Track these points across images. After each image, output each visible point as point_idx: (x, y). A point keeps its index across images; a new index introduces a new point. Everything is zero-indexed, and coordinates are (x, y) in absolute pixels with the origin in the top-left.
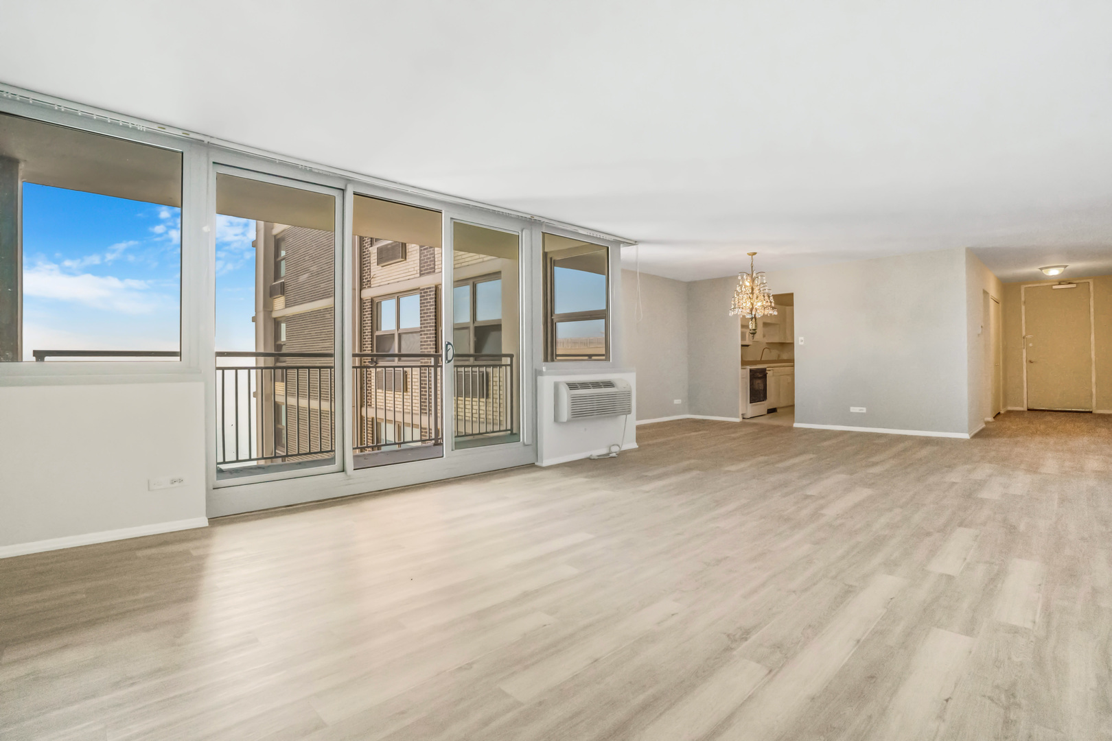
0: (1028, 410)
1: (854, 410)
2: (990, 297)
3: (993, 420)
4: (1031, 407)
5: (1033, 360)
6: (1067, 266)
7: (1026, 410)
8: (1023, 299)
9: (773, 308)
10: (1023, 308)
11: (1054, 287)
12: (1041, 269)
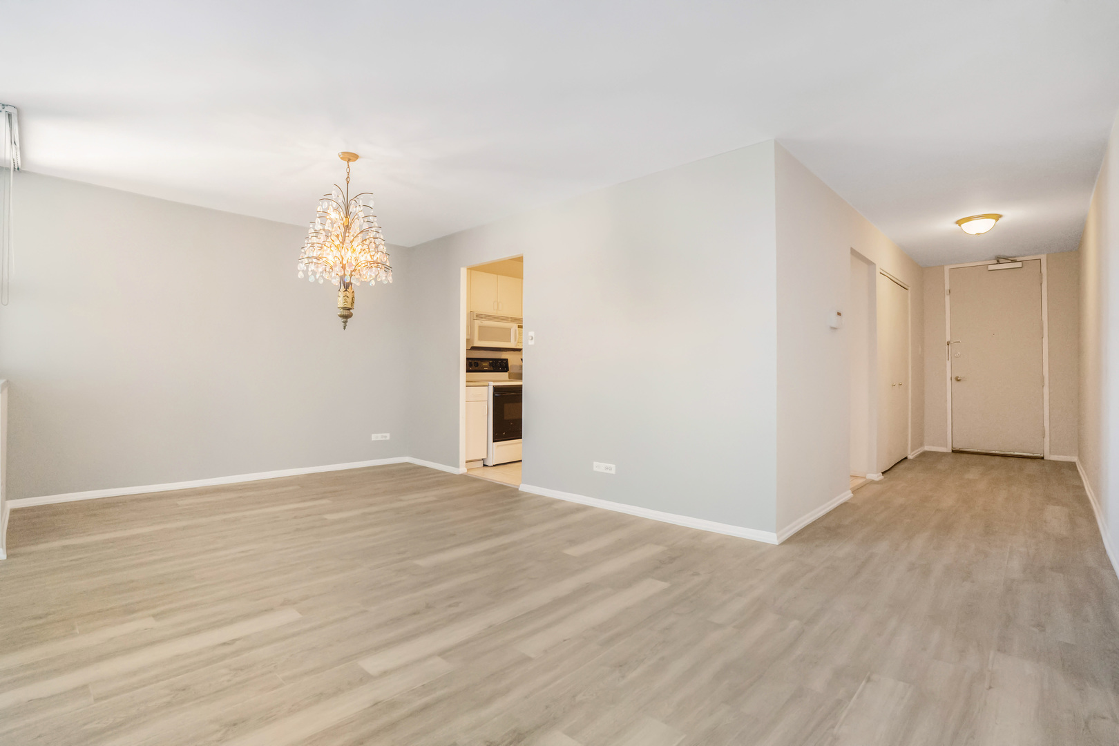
0: (953, 451)
1: (599, 467)
2: (878, 271)
3: (882, 477)
4: (958, 446)
5: (960, 376)
6: (1000, 216)
7: (951, 451)
8: (947, 287)
9: (387, 269)
10: (947, 298)
11: (991, 267)
12: (959, 222)
